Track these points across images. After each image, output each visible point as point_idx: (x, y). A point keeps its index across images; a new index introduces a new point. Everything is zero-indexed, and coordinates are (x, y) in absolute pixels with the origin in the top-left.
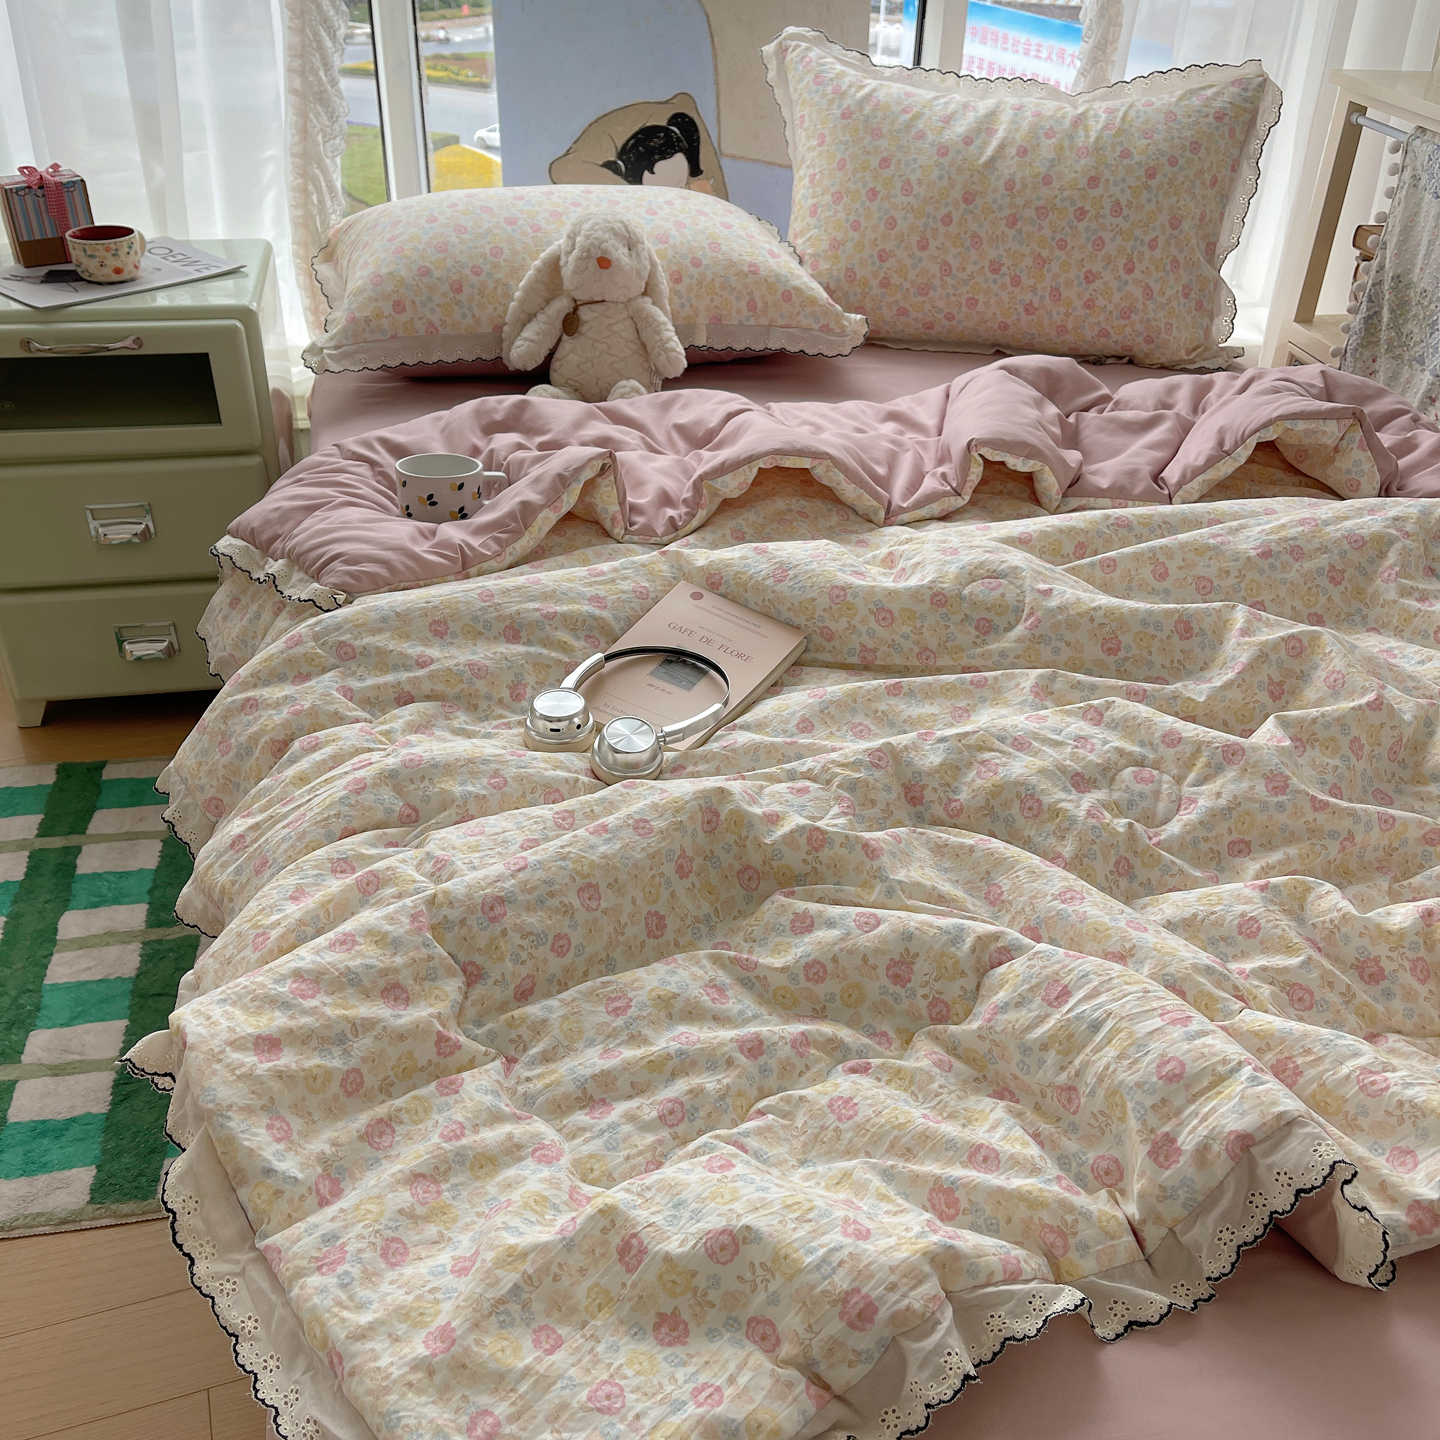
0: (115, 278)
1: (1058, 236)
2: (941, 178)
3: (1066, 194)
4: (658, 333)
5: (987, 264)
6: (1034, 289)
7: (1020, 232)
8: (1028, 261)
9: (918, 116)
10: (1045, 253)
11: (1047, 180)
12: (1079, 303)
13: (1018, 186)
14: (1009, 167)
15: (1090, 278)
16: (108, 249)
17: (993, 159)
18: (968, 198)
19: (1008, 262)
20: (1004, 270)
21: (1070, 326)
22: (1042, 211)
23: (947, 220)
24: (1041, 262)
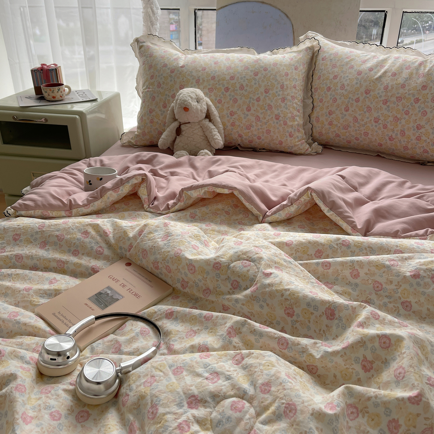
0: (53, 99)
1: (405, 109)
2: (357, 83)
3: (410, 92)
4: (211, 132)
5: (373, 119)
6: (393, 131)
7: (388, 106)
8: (391, 119)
9: (352, 60)
10: (399, 116)
11: (403, 86)
12: (413, 138)
13: (390, 88)
14: (387, 81)
15: (419, 127)
16: (50, 90)
17: (380, 77)
18: (367, 92)
19: (382, 118)
20: (380, 121)
21: (409, 147)
22: (399, 99)
23: (357, 100)
24: (397, 119)
